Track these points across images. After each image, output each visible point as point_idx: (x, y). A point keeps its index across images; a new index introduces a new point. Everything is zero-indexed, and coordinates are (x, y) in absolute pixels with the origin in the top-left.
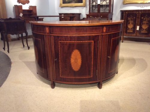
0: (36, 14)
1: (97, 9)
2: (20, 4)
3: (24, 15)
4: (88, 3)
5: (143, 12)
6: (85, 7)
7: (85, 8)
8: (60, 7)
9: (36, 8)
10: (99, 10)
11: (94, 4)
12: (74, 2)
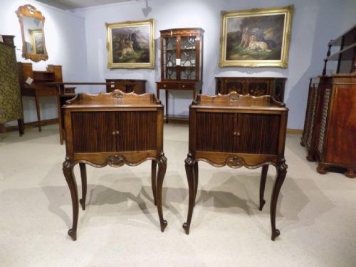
0: (61, 79)
1: (174, 73)
2: (29, 61)
3: (35, 82)
4: (159, 64)
5: (251, 81)
6: (153, 69)
7: (153, 71)
8: (108, 68)
9: (61, 69)
10: (178, 76)
11: (170, 64)
12: (134, 60)
